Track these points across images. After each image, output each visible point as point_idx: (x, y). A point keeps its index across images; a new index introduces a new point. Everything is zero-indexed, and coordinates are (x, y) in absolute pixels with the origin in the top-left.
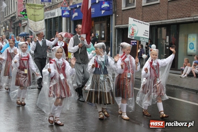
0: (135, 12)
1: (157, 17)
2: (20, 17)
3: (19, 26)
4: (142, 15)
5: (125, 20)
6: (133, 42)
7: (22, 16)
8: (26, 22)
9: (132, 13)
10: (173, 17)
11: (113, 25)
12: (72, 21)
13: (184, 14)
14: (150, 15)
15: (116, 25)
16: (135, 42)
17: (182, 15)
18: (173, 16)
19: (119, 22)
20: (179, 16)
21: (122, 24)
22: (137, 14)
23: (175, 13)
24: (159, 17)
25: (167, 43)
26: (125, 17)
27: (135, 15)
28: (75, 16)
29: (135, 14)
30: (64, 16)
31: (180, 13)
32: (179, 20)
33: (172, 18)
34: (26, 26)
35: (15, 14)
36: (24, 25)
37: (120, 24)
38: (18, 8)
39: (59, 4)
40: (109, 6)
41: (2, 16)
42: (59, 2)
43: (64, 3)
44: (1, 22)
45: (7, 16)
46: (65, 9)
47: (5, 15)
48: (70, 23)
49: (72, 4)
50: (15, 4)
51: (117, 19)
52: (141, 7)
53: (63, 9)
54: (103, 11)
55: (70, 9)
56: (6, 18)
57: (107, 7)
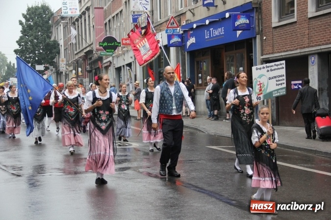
0: (296, 30)
2: (99, 52)
3: (99, 68)
4: (309, 34)
5: (279, 45)
6: (295, 85)
7: (101, 50)
8: (110, 59)
9: (290, 31)
11: (257, 56)
12: (186, 53)
14: (322, 34)
15: (262, 55)
16: (300, 84)
19: (268, 49)
21: (272, 53)
22: (300, 34)
26: (278, 39)
27: (296, 35)
28: (191, 43)
29: (295, 33)
30: (172, 45)
34: (110, 66)
35: (92, 46)
36: (106, 65)
37: (269, 54)
38: (96, 37)
39: (163, 24)
40: (248, 22)
41: (70, 52)
42: (163, 20)
43: (172, 21)
44: (70, 62)
45: (78, 51)
46: (174, 32)
47: (76, 50)
48: (183, 56)
49: (185, 22)
50: (92, 28)
51: (264, 45)
52: (305, 21)
53: (170, 32)
54: (239, 32)
55: (181, 32)
56: (77, 54)
57: (245, 23)
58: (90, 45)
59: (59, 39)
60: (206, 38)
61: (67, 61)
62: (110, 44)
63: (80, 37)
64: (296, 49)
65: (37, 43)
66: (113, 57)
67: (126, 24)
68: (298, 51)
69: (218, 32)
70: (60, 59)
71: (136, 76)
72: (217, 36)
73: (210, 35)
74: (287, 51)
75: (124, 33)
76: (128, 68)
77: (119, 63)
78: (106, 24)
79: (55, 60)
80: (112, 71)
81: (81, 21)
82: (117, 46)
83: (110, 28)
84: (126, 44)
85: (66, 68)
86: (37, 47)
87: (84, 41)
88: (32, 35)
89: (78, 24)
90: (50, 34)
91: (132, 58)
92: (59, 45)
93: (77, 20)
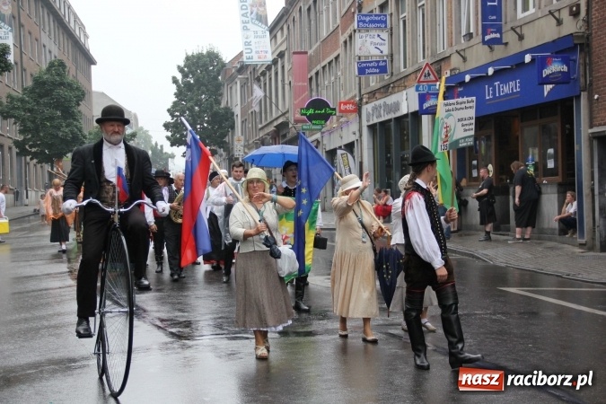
2: (299, 125)
7: (303, 121)
8: (318, 136)
11: (582, 129)
15: (591, 127)
19: (603, 115)
30: (427, 112)
34: (317, 147)
35: (287, 115)
37: (604, 125)
39: (409, 77)
40: (565, 69)
41: (250, 125)
42: (410, 70)
43: (426, 71)
44: (251, 142)
45: (264, 124)
46: (429, 89)
47: (261, 122)
49: (449, 72)
50: (287, 87)
51: (594, 108)
53: (424, 89)
54: (548, 88)
56: (262, 128)
57: (560, 72)
58: (284, 114)
59: (234, 104)
60: (487, 98)
61: (246, 140)
62: (319, 111)
63: (268, 100)
65: (200, 112)
66: (323, 133)
67: (345, 79)
69: (509, 88)
70: (236, 138)
71: (361, 164)
72: (507, 95)
73: (494, 94)
75: (342, 92)
77: (332, 142)
78: (311, 79)
79: (226, 139)
81: (270, 75)
83: (317, 85)
84: (346, 111)
85: (245, 153)
86: (199, 118)
87: (274, 106)
88: (192, 99)
89: (265, 80)
90: (220, 98)
91: (354, 133)
92: (233, 114)
93: (263, 74)
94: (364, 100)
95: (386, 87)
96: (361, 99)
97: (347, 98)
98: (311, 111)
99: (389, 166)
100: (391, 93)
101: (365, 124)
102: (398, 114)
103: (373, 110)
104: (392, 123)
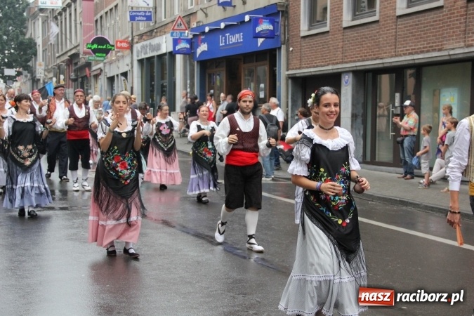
0: (329, 41)
1: (373, 52)
2: (87, 56)
3: (86, 76)
4: (343, 47)
5: (308, 59)
7: (89, 53)
8: (101, 65)
9: (322, 43)
10: (407, 50)
11: (282, 71)
12: (196, 62)
13: (429, 43)
14: (359, 48)
15: (288, 70)
17: (425, 46)
18: (408, 48)
19: (295, 62)
20: (420, 48)
21: (300, 68)
22: (333, 46)
23: (412, 43)
24: (379, 51)
25: (396, 108)
26: (307, 51)
27: (328, 47)
28: (202, 50)
29: (327, 45)
30: (179, 52)
31: (420, 41)
32: (419, 57)
33: (405, 54)
34: (100, 74)
35: (78, 48)
36: (95, 73)
37: (296, 69)
38: (84, 36)
39: (168, 25)
41: (50, 54)
42: (168, 20)
43: (179, 22)
44: (50, 67)
45: (60, 53)
46: (181, 35)
47: (58, 52)
48: (192, 66)
49: (195, 24)
50: (78, 26)
51: (290, 57)
52: (339, 31)
53: (177, 35)
55: (191, 36)
56: (59, 57)
57: (268, 30)
58: (75, 47)
59: (37, 36)
60: (221, 45)
61: (46, 65)
63: (64, 36)
64: (328, 65)
65: (7, 40)
66: (105, 63)
67: (122, 23)
68: (330, 67)
69: (235, 38)
70: (38, 63)
71: (132, 88)
72: (234, 44)
73: (225, 42)
74: (317, 66)
75: (120, 33)
76: (123, 78)
77: (112, 71)
78: (96, 21)
79: (30, 64)
80: (102, 81)
81: (66, 15)
82: (110, 49)
83: (101, 26)
84: (121, 48)
85: (45, 75)
86: (7, 45)
87: (68, 41)
88: (1, 29)
89: (62, 19)
90: (25, 30)
91: (128, 65)
92: (35, 44)
93: (60, 14)
94: (135, 41)
95: (152, 31)
96: (132, 40)
97: (123, 38)
98: (95, 46)
99: (152, 91)
100: (155, 37)
101: (135, 58)
102: (160, 53)
103: (141, 48)
104: (156, 59)
